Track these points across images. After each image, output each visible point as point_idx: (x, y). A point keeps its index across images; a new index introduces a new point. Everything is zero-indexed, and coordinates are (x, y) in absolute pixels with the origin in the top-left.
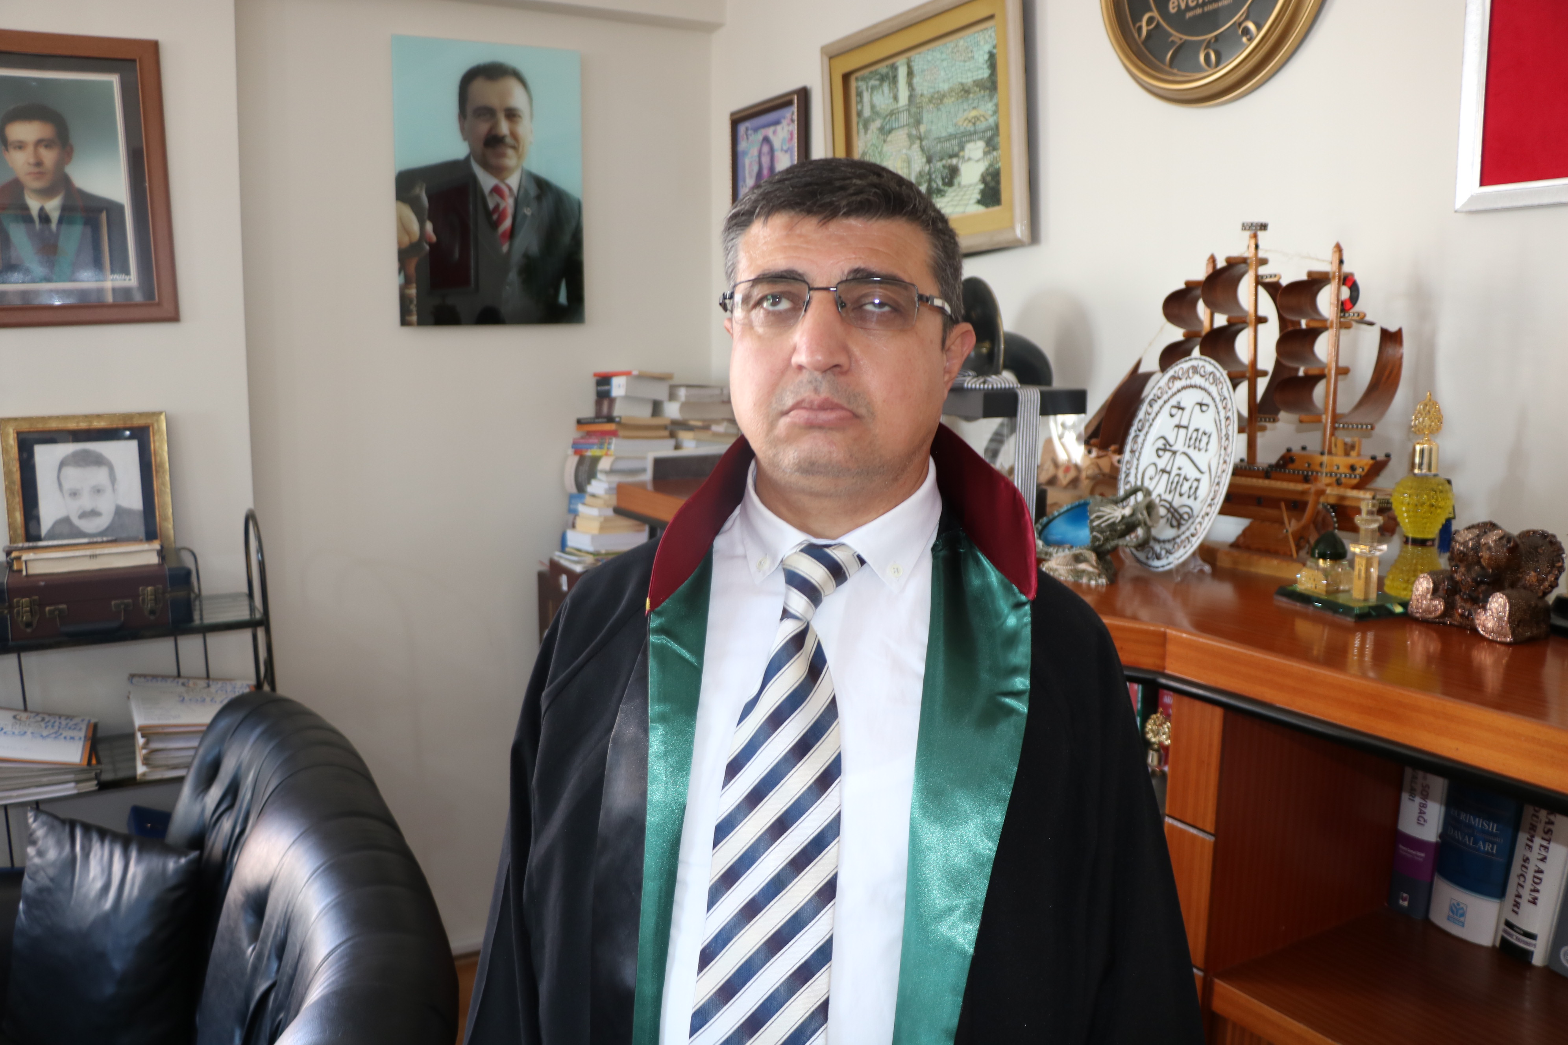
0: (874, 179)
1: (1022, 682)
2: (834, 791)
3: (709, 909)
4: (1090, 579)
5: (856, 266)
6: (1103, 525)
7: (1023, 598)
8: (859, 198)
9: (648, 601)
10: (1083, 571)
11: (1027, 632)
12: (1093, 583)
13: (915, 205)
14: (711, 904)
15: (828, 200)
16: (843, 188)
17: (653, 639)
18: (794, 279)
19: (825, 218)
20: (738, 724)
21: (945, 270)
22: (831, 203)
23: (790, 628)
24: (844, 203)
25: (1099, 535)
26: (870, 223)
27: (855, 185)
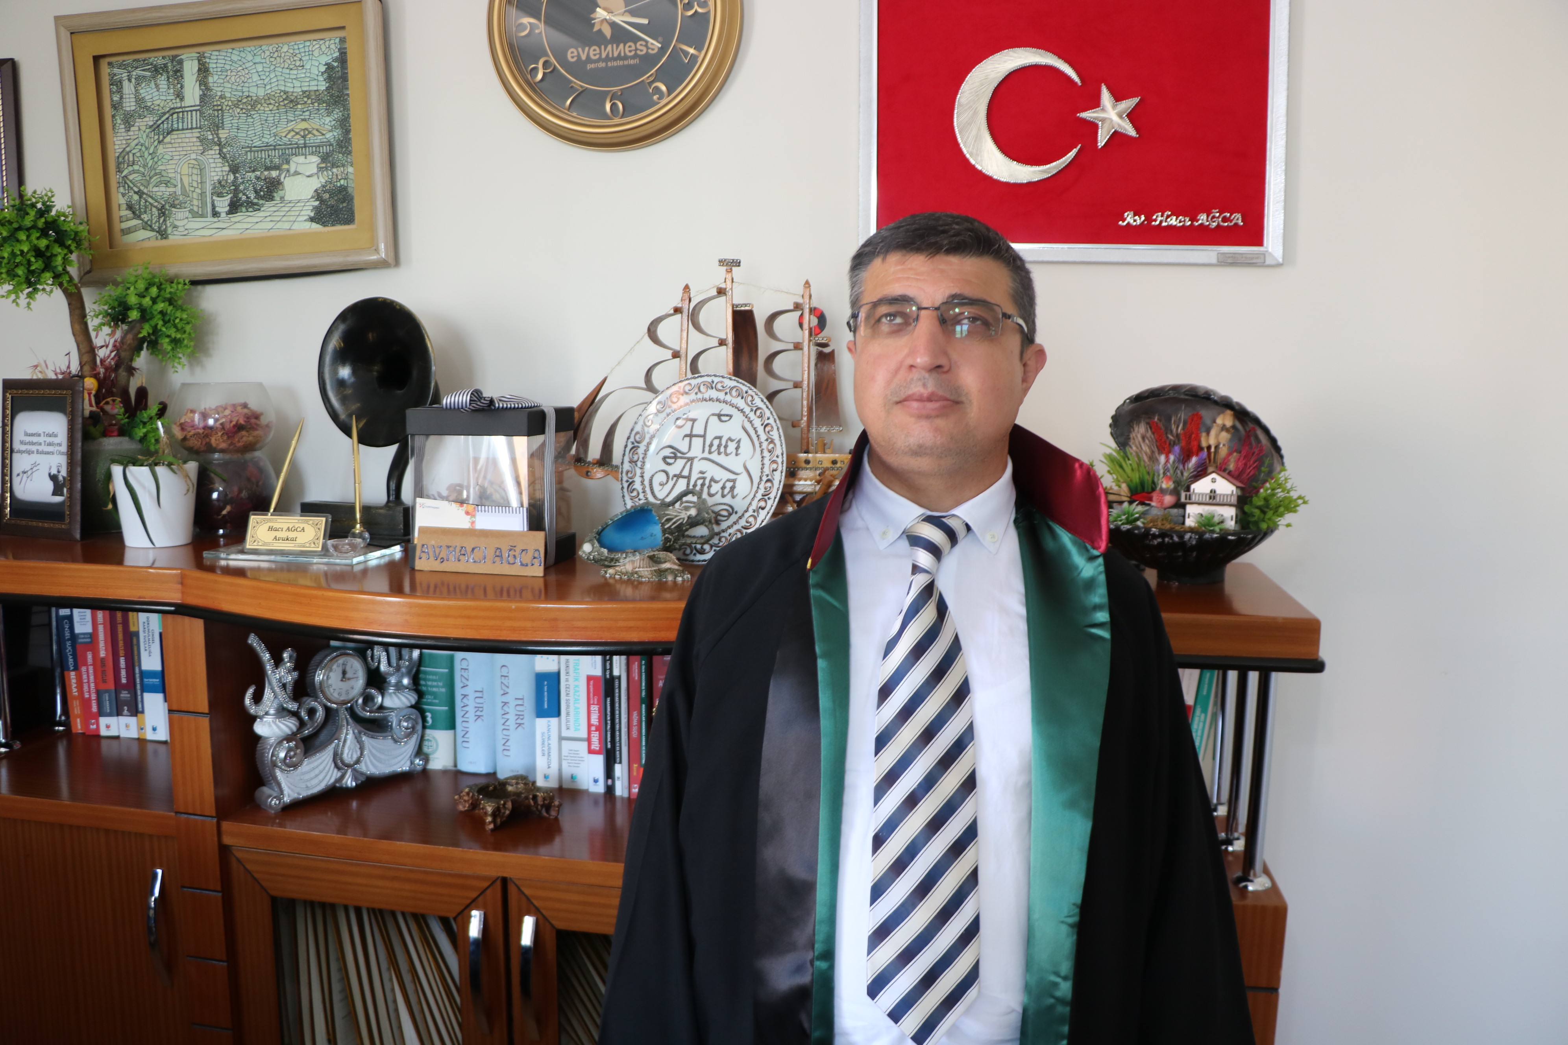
0: (968, 225)
1: (1103, 616)
2: (966, 706)
3: (876, 803)
4: (676, 576)
5: (954, 293)
6: (673, 527)
7: (1096, 553)
8: (957, 239)
9: (810, 561)
10: (666, 570)
11: (1102, 578)
12: (679, 579)
13: (1000, 245)
14: (877, 800)
15: (933, 241)
16: (944, 232)
17: (813, 592)
18: (904, 301)
19: (931, 254)
20: (884, 658)
21: (1022, 298)
22: (935, 243)
23: (921, 580)
24: (946, 242)
25: (670, 537)
26: (965, 259)
27: (954, 229)
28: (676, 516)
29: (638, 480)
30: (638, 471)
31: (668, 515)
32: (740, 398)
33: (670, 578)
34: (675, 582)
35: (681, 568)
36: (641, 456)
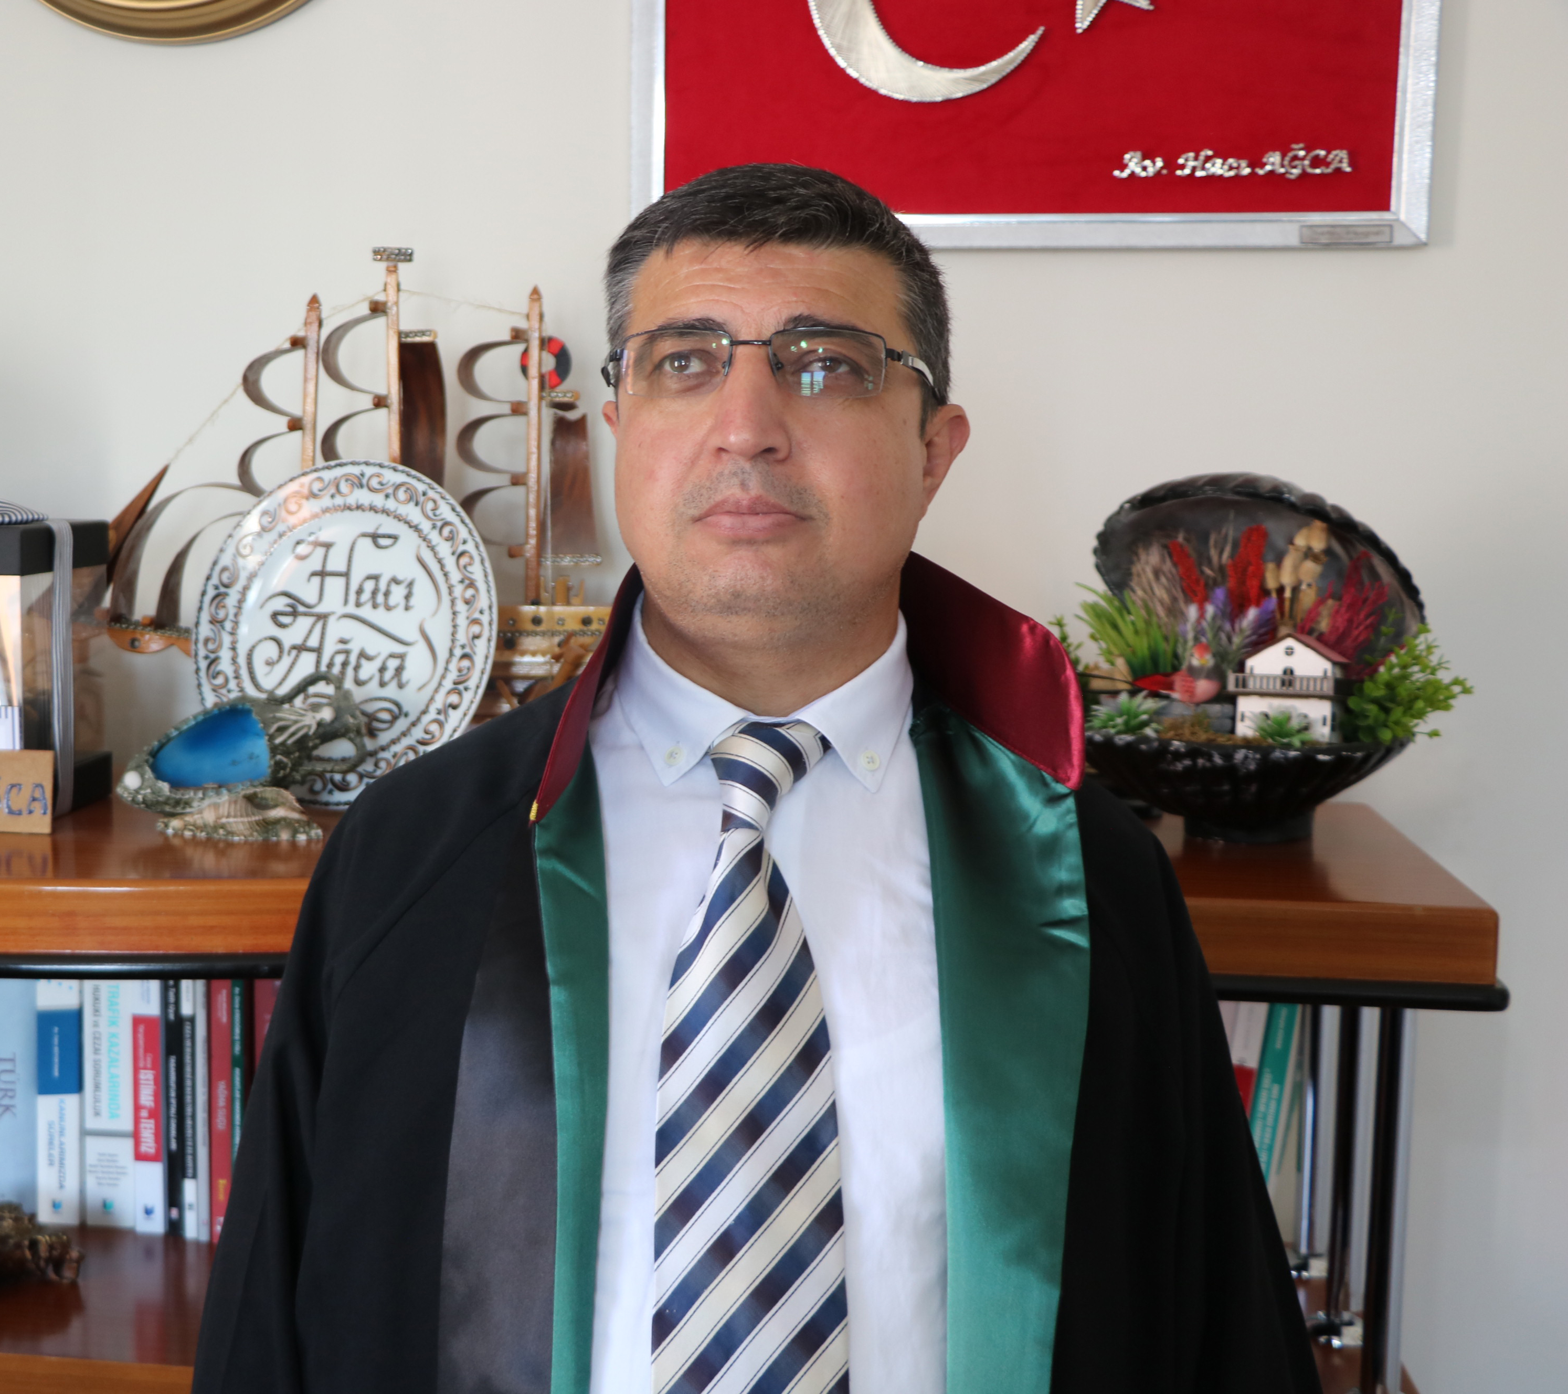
1: (1074, 906)
2: (823, 1072)
3: (658, 1254)
4: (295, 832)
5: (797, 313)
6: (290, 742)
7: (1061, 789)
8: (803, 214)
9: (535, 807)
10: (277, 822)
11: (1073, 835)
12: (302, 838)
13: (882, 224)
14: (660, 1248)
15: (758, 218)
16: (779, 201)
17: (540, 863)
19: (755, 241)
21: (924, 322)
22: (763, 222)
23: (739, 841)
24: (782, 220)
25: (285, 760)
26: (818, 251)
27: (798, 195)
28: (296, 722)
29: (225, 655)
30: (227, 640)
31: (281, 719)
32: (412, 504)
33: (285, 836)
34: (293, 844)
35: (304, 818)
36: (232, 611)
